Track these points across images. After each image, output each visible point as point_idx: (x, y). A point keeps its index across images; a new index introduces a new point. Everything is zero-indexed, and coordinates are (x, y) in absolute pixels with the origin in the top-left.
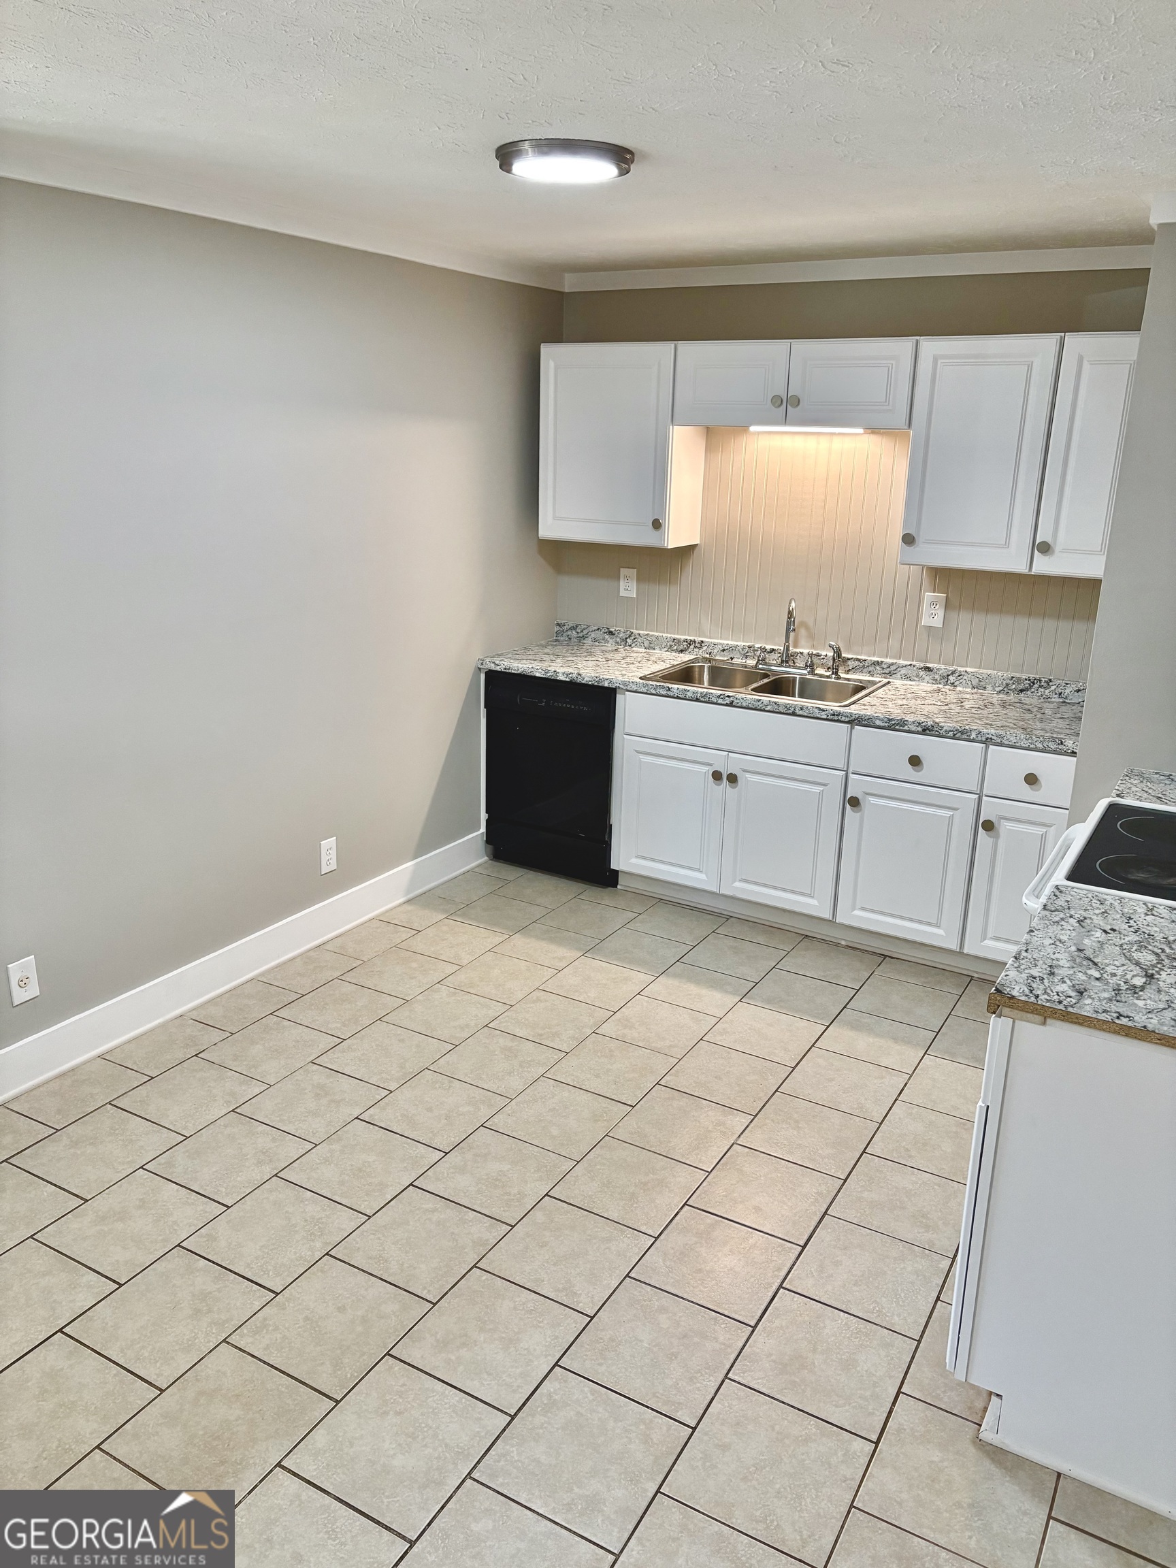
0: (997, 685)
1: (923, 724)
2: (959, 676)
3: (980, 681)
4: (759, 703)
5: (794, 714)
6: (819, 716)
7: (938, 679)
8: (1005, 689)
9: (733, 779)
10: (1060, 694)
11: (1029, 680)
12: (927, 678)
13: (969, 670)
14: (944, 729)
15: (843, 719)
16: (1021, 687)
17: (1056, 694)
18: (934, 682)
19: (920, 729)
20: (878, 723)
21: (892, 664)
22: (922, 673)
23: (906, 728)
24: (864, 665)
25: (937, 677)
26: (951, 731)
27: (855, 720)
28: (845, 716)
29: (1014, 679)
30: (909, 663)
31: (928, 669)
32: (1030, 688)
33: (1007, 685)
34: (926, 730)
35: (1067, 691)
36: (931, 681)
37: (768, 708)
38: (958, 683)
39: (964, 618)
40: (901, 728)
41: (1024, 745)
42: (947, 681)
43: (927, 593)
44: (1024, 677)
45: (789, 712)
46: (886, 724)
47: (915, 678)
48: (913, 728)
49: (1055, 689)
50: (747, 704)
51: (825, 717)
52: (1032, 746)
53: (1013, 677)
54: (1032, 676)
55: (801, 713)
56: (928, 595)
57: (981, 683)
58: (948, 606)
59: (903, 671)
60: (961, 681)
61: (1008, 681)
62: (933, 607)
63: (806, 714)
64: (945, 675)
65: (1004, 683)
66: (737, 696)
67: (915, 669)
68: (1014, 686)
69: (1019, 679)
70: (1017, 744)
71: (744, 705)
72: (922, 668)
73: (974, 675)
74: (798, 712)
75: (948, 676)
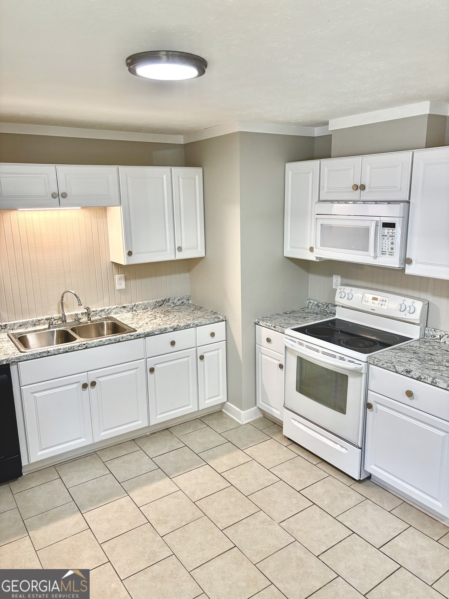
0: (151, 306)
1: (174, 327)
2: (137, 306)
3: (145, 306)
4: (101, 342)
5: (119, 342)
6: (131, 339)
7: (129, 310)
8: (155, 307)
9: (93, 384)
10: (173, 303)
11: (162, 301)
12: (125, 311)
13: (140, 303)
14: (181, 327)
15: (142, 336)
16: (160, 304)
17: (172, 303)
18: (128, 312)
19: (172, 330)
20: (156, 333)
21: (109, 309)
22: (122, 309)
23: (167, 331)
24: (96, 313)
25: (128, 309)
26: (183, 327)
27: (147, 335)
28: (142, 335)
29: (157, 302)
30: (116, 307)
31: (124, 307)
32: (163, 304)
33: (155, 305)
34: (175, 329)
35: (175, 301)
36: (126, 312)
37: (106, 343)
38: (137, 309)
39: (133, 283)
40: (166, 332)
41: (208, 323)
42: (133, 310)
43: (116, 276)
44: (160, 300)
45: (117, 341)
46: (160, 332)
47: (120, 312)
48: (170, 330)
49: (171, 302)
50: (95, 345)
51: (134, 338)
52: (211, 322)
53: (157, 301)
54: (163, 299)
55: (122, 340)
56: (117, 277)
57: (146, 307)
58: (126, 279)
59: (114, 311)
60: (138, 308)
61: (155, 303)
62: (120, 281)
63: (125, 340)
64: (132, 307)
65: (154, 304)
66: (89, 343)
67: (119, 308)
68: (158, 305)
69: (159, 301)
70: (206, 324)
71: (93, 346)
72: (122, 307)
73: (143, 304)
74: (121, 340)
75: (133, 308)
